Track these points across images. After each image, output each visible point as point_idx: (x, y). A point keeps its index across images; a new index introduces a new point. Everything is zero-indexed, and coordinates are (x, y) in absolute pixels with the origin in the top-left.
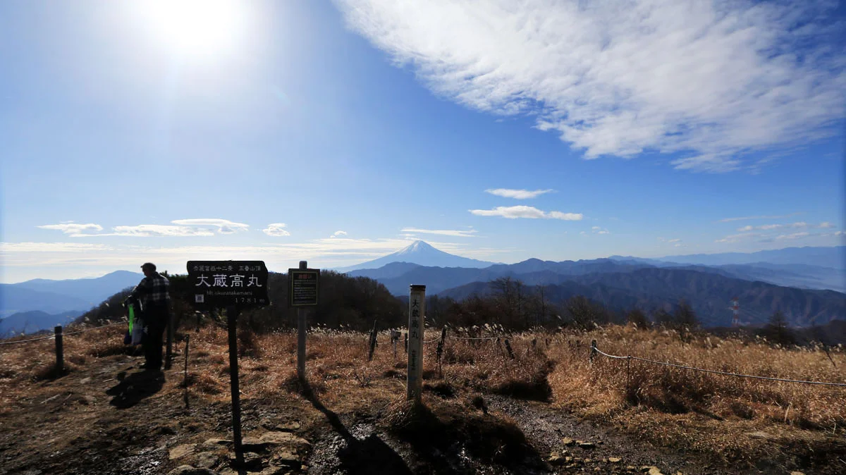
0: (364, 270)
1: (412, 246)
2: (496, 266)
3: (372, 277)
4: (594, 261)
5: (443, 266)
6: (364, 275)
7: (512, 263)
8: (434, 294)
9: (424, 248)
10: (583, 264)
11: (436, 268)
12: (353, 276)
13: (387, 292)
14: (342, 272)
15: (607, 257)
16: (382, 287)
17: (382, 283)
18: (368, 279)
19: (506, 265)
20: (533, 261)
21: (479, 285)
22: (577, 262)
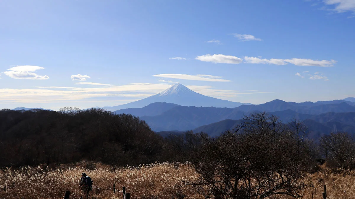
0: (130, 109)
1: (172, 88)
2: (244, 106)
3: (135, 115)
4: (331, 102)
5: (198, 106)
6: (127, 113)
7: (259, 104)
8: (190, 130)
9: (182, 90)
10: (321, 105)
11: (193, 108)
12: (118, 113)
13: (147, 129)
14: (108, 110)
15: (342, 99)
16: (143, 123)
17: (143, 120)
18: (130, 116)
19: (253, 106)
20: (277, 102)
21: (229, 122)
22: (316, 103)
